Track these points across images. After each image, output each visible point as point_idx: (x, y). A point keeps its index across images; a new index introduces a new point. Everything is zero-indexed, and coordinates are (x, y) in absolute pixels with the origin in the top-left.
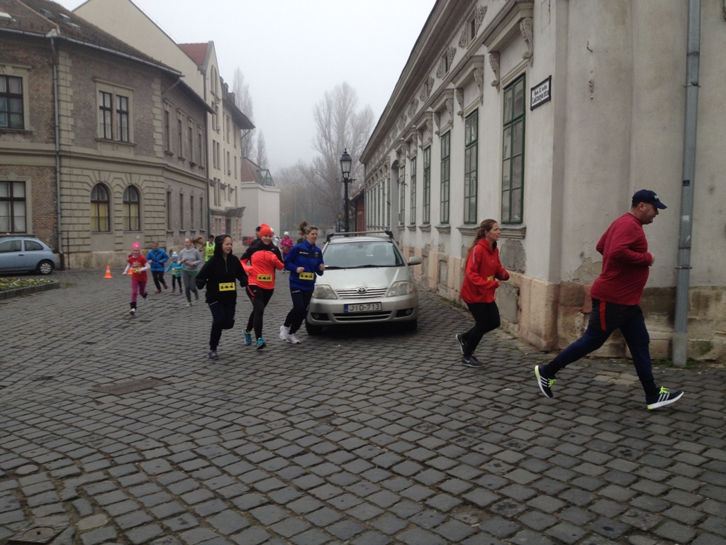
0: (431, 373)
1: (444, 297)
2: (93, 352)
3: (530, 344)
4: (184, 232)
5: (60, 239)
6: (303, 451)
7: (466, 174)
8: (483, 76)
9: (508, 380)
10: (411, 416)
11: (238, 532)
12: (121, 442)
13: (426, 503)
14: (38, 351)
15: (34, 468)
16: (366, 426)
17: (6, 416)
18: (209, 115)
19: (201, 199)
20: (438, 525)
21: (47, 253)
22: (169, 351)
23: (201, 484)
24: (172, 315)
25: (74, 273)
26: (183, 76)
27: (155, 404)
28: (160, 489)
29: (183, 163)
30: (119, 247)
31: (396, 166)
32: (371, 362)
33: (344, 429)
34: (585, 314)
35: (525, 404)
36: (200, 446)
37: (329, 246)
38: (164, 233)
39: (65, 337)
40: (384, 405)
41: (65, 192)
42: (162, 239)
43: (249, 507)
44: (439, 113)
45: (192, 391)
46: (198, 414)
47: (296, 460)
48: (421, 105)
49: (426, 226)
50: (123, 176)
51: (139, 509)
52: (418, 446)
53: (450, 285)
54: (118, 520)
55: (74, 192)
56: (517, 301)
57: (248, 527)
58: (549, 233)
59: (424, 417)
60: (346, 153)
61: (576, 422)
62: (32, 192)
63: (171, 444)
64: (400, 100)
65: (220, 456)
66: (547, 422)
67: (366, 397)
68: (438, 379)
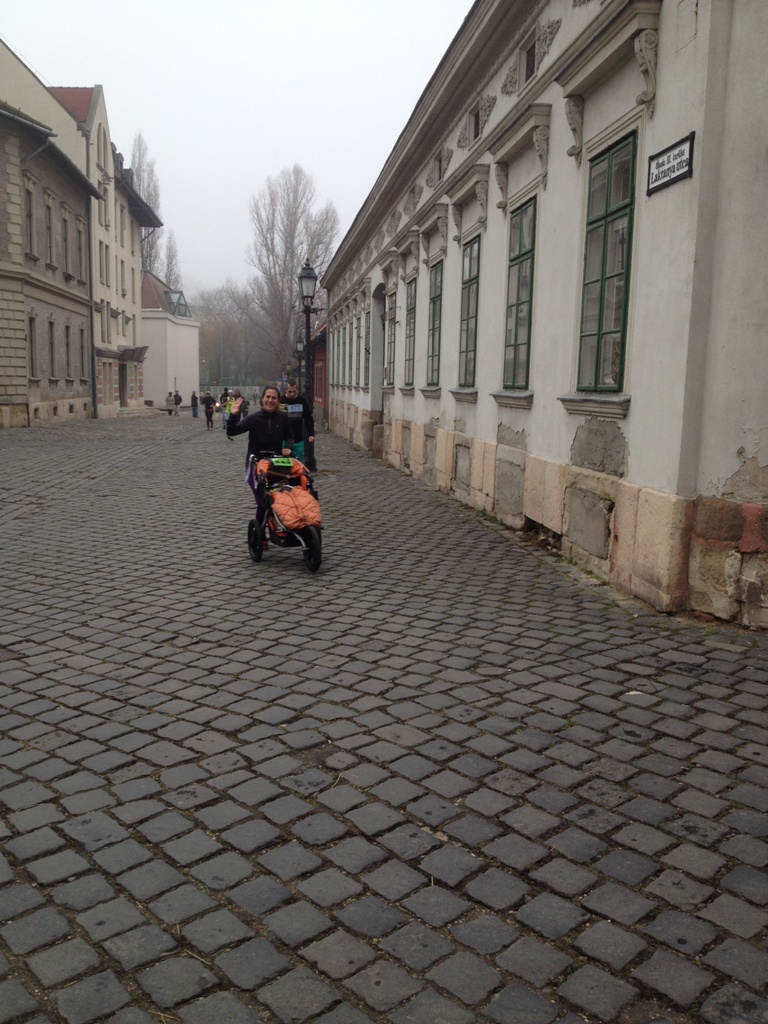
0: (486, 652)
1: (464, 502)
3: (635, 596)
4: (56, 382)
6: (279, 837)
7: (509, 307)
8: (547, 140)
9: (626, 672)
10: (474, 751)
13: (560, 991)
16: (394, 775)
18: (94, 202)
19: (82, 331)
22: (23, 587)
23: (72, 922)
24: (34, 517)
26: (54, 136)
29: (54, 274)
31: (381, 294)
32: (374, 623)
33: (351, 780)
34: (743, 553)
35: (680, 729)
36: (71, 816)
38: (25, 381)
40: (417, 722)
42: (22, 390)
43: (176, 999)
44: (461, 207)
45: (61, 675)
46: (69, 732)
47: (269, 858)
48: (427, 195)
49: (434, 388)
52: (507, 829)
53: (475, 482)
56: (608, 521)
58: (681, 412)
59: (499, 755)
60: (307, 265)
63: (14, 808)
64: (391, 186)
65: (111, 844)
66: (732, 771)
67: (380, 702)
68: (503, 666)
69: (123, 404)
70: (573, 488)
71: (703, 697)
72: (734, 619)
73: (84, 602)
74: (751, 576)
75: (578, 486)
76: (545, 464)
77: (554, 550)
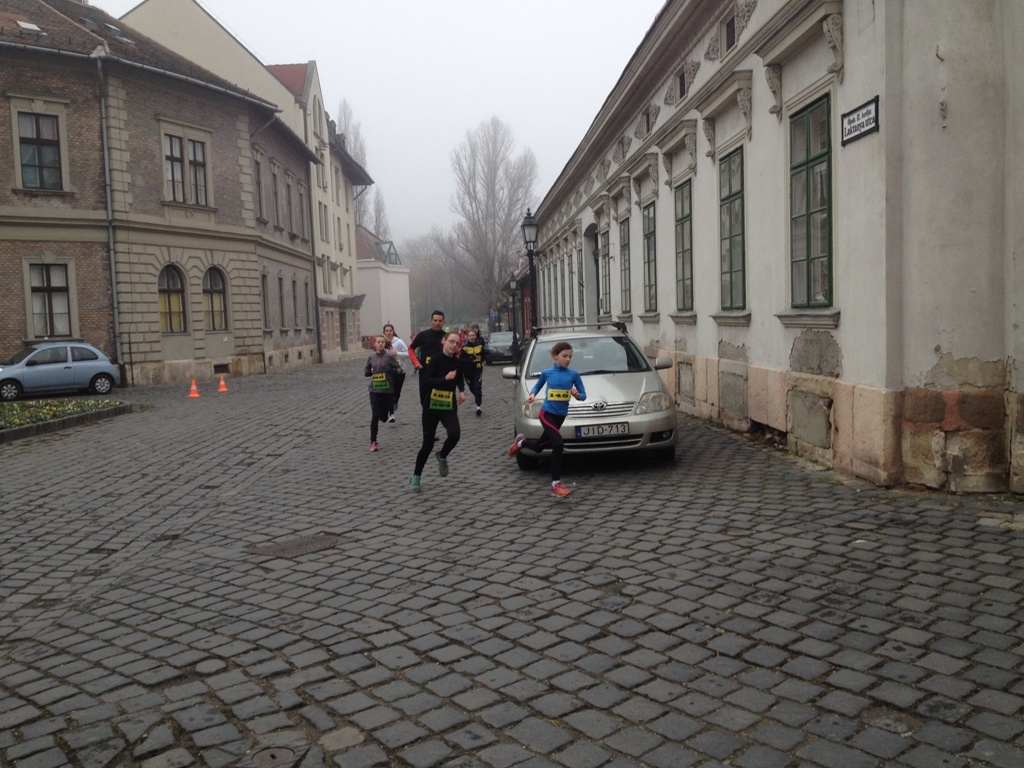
0: (733, 521)
1: (690, 413)
2: (220, 500)
3: (857, 476)
4: (286, 332)
5: (118, 345)
6: (600, 633)
7: (723, 239)
8: (750, 100)
9: (853, 528)
10: (735, 582)
11: (560, 749)
12: (328, 624)
13: (818, 704)
14: (142, 499)
15: (220, 664)
16: (676, 597)
17: (139, 591)
18: (313, 166)
19: (306, 284)
20: (852, 736)
21: (103, 363)
22: (332, 495)
23: (473, 681)
25: (141, 390)
26: (281, 111)
27: (349, 569)
28: (417, 689)
29: (281, 234)
30: (200, 353)
31: (592, 233)
32: (634, 506)
33: (645, 601)
34: (946, 432)
35: (897, 562)
36: (445, 628)
37: (538, 346)
38: (260, 333)
39: (172, 480)
40: (687, 567)
41: (122, 278)
42: (258, 341)
43: (560, 713)
44: (670, 156)
45: (395, 549)
46: (421, 582)
47: (595, 644)
48: (635, 146)
49: (653, 314)
50: (200, 254)
51: (401, 719)
52: (768, 624)
53: (699, 393)
54: (378, 734)
55: (136, 278)
56: (829, 415)
57: (572, 742)
58: (885, 320)
59: (755, 584)
60: (529, 214)
61: (983, 584)
62: (77, 280)
63: (403, 625)
64: (600, 138)
65: (481, 641)
66: (940, 586)
67: (652, 555)
68: (748, 529)
69: (344, 348)
70: (794, 390)
71: (916, 541)
72: (942, 487)
73: (388, 503)
74: (954, 450)
75: (798, 389)
76: (767, 372)
77: (781, 446)
